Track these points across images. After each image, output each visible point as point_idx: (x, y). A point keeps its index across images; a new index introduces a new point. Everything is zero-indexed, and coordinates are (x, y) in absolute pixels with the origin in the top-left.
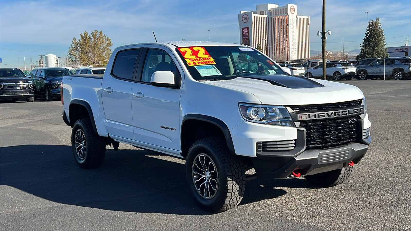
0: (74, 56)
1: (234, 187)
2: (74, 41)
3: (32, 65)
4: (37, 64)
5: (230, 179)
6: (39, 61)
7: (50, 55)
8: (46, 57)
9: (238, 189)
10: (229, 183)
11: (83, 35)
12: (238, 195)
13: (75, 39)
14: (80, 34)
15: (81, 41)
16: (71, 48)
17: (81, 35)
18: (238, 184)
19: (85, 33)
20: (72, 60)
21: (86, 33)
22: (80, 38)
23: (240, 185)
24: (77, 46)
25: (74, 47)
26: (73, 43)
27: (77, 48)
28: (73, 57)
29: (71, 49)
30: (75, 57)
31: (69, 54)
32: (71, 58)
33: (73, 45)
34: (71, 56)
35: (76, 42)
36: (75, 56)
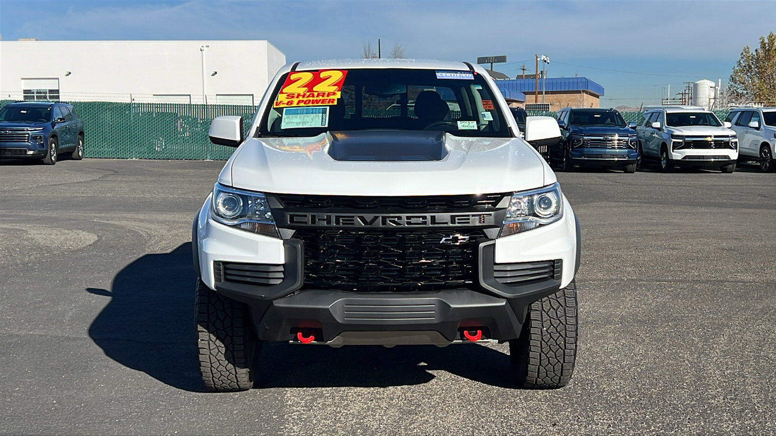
0: (741, 84)
1: (212, 346)
2: (744, 54)
3: (663, 101)
4: (674, 99)
5: (202, 328)
6: (682, 94)
7: (705, 81)
8: (696, 86)
9: (223, 350)
10: (200, 336)
11: (766, 41)
12: (227, 362)
13: (747, 50)
14: (760, 39)
15: (760, 51)
16: (737, 68)
17: (761, 41)
18: (222, 341)
19: (770, 36)
20: (737, 92)
21: (773, 35)
22: (759, 46)
23: (226, 344)
24: (751, 64)
25: (743, 65)
26: (742, 58)
27: (750, 67)
28: (739, 86)
29: (737, 70)
30: (743, 85)
31: (733, 79)
32: (735, 88)
33: (741, 62)
34: (736, 83)
35: (748, 55)
36: (743, 83)
